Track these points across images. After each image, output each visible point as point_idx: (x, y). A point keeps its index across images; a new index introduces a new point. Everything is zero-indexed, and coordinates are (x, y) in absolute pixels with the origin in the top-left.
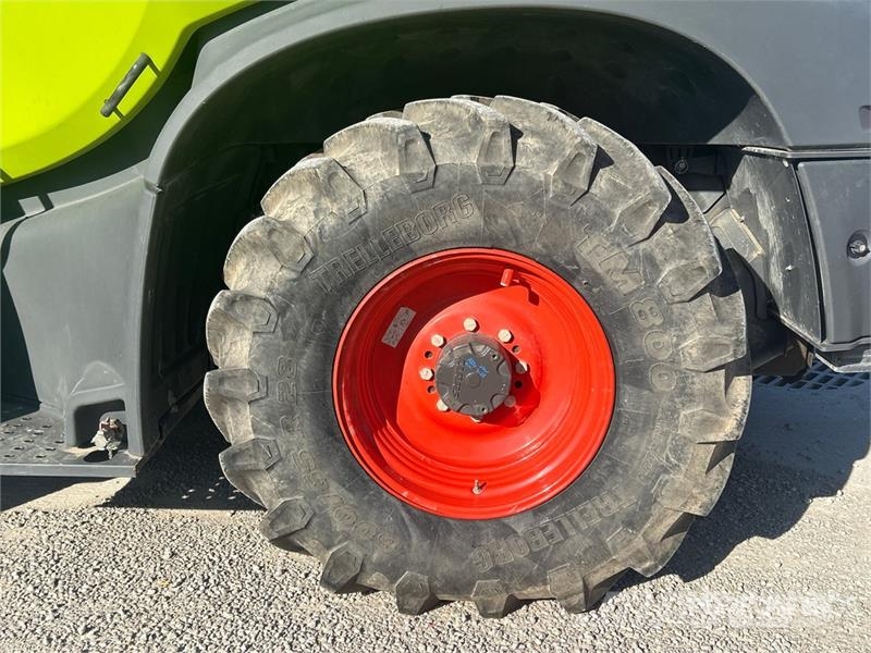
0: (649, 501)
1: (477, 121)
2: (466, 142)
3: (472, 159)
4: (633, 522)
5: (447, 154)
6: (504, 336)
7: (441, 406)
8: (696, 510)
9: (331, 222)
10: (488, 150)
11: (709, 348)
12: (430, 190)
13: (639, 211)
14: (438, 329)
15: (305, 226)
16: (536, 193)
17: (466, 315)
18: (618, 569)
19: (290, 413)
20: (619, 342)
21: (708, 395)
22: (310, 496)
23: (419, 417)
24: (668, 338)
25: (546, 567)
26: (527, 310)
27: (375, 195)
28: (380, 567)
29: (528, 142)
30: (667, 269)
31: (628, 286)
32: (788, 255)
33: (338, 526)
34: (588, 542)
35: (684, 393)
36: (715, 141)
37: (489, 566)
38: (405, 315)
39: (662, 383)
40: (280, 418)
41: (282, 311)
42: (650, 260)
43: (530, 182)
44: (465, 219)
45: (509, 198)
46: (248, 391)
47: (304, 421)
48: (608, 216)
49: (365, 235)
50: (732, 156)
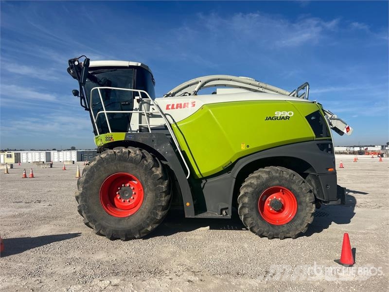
0: (303, 221)
1: (278, 170)
2: (276, 173)
3: (278, 175)
4: (301, 225)
5: (274, 174)
6: (280, 199)
7: (271, 209)
8: (310, 223)
9: (259, 183)
10: (280, 174)
11: (310, 200)
12: (272, 179)
13: (299, 181)
14: (270, 198)
15: (255, 183)
16: (286, 179)
17: (274, 196)
18: (299, 232)
19: (253, 208)
20: (298, 199)
21: (310, 206)
22: (256, 221)
23: (267, 212)
24: (304, 198)
25: (289, 231)
26: (283, 196)
27: (265, 179)
28: (266, 231)
29: (284, 173)
30: (304, 189)
31: (298, 191)
32: (317, 188)
33: (260, 225)
34: (295, 227)
35: (307, 206)
36: (305, 172)
37: (281, 231)
38: (265, 196)
39: (304, 205)
40: (251, 209)
41: (252, 194)
42: (301, 187)
43: (285, 178)
44: (277, 182)
45: (283, 180)
46: (247, 206)
47: (254, 210)
48: (295, 182)
49: (263, 184)
50: (307, 174)
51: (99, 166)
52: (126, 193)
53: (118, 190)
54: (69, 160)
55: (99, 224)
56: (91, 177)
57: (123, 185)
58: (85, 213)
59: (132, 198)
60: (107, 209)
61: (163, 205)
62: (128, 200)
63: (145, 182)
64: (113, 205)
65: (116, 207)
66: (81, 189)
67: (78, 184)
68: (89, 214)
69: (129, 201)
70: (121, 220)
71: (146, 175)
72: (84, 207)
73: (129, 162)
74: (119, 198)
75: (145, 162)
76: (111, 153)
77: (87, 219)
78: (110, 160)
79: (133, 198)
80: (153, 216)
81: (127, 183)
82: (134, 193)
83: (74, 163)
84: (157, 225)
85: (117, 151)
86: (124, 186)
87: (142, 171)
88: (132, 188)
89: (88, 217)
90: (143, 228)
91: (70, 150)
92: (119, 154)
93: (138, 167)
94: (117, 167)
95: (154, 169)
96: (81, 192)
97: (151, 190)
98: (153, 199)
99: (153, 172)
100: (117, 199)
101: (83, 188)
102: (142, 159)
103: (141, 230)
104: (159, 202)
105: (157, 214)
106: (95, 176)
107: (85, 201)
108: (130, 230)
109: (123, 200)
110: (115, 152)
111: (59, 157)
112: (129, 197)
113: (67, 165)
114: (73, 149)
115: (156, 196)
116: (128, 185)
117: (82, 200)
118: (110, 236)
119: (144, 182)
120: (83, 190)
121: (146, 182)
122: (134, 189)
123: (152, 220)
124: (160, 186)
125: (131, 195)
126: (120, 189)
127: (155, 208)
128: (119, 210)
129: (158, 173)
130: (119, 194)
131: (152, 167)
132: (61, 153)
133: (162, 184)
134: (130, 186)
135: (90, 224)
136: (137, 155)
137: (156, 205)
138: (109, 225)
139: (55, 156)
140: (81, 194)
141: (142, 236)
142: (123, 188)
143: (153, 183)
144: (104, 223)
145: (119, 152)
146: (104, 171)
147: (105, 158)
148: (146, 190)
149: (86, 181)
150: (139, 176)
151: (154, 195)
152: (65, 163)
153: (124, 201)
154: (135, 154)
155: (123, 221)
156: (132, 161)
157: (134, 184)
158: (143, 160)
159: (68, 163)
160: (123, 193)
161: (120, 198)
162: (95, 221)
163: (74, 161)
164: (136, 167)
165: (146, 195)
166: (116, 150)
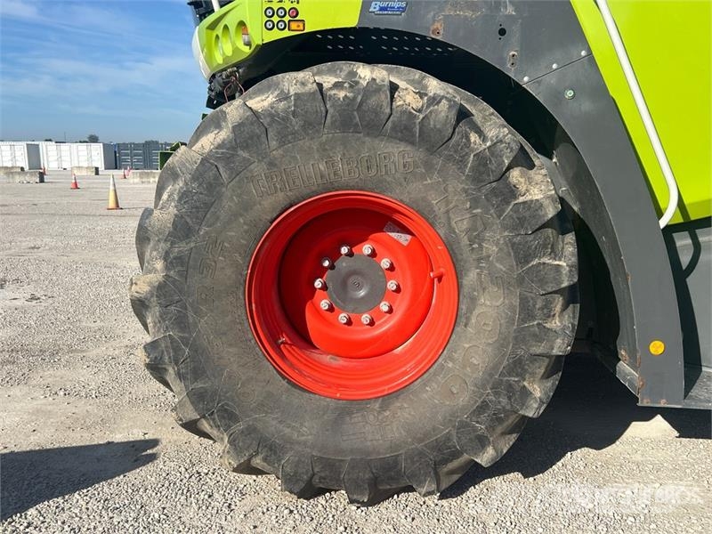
51: (245, 154)
52: (359, 287)
53: (321, 272)
54: (85, 165)
55: (251, 430)
56: (208, 206)
57: (344, 250)
58: (180, 376)
59: (384, 307)
60: (282, 356)
61: (556, 352)
62: (365, 318)
63: (472, 242)
64: (303, 338)
65: (315, 348)
66: (159, 265)
67: (143, 237)
68: (199, 385)
69: (372, 323)
70: (350, 413)
71: (475, 202)
72: (176, 349)
73: (391, 137)
74: (324, 305)
75: (474, 137)
76: (300, 90)
77: (188, 405)
78: (296, 124)
79: (391, 311)
80: (504, 401)
81: (363, 240)
82: (392, 285)
83: (97, 173)
84: (513, 438)
85: (328, 81)
86: (350, 254)
87: (457, 185)
88: (385, 263)
89: (197, 397)
90: (456, 455)
91: (87, 142)
92: (342, 94)
93: (438, 162)
94: (330, 163)
95: (515, 175)
96: (157, 277)
97: (496, 279)
98: (511, 321)
99: (513, 192)
100: (317, 310)
101: (166, 257)
102: (458, 121)
103: (446, 461)
104: (538, 338)
105: (525, 393)
106: (227, 204)
107: (181, 322)
108: (396, 460)
109: (343, 318)
110: (320, 86)
111: (60, 159)
112: (371, 302)
113: (83, 178)
114: (93, 139)
115: (526, 311)
116: (366, 249)
117: (162, 317)
118: (302, 485)
119: (465, 241)
120: (167, 268)
121: (476, 238)
122: (392, 268)
123: (497, 420)
124: (546, 260)
125: (378, 293)
126: (332, 267)
127: (518, 366)
128: (327, 359)
129: (536, 194)
130: (325, 287)
131: (509, 168)
132: (64, 147)
133: (555, 253)
134: (373, 254)
135: (205, 426)
136: (435, 100)
137: (520, 352)
138: (295, 436)
139: (52, 155)
140: (161, 290)
141: (444, 486)
142: (343, 264)
143: (513, 245)
144: (271, 424)
145: (337, 85)
146: (269, 178)
147: (271, 114)
148: (471, 278)
149: (181, 229)
150: (440, 209)
151: (516, 302)
152: (76, 172)
153: (349, 322)
154: (421, 95)
155: (357, 418)
156: (408, 130)
157: (392, 248)
158: (463, 127)
159: (84, 173)
160: (344, 284)
161: (331, 309)
162: (227, 417)
163: (97, 169)
164: (429, 166)
165: (473, 300)
166: (327, 77)
